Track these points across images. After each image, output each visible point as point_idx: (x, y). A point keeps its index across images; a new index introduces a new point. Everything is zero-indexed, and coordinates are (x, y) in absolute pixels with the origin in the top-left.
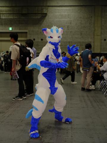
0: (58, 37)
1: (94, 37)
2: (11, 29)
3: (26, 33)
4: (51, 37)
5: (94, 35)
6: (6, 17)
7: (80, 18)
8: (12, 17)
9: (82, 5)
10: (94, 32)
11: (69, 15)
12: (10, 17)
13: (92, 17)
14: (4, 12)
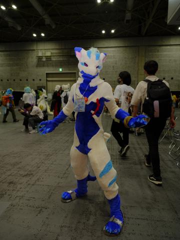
0: (97, 67)
1: (138, 77)
2: (61, 70)
3: (75, 73)
4: (86, 65)
5: (138, 74)
6: (56, 59)
7: (125, 58)
8: (61, 59)
9: (127, 45)
10: (138, 72)
11: (114, 56)
12: (60, 59)
13: (136, 57)
14: (54, 55)
